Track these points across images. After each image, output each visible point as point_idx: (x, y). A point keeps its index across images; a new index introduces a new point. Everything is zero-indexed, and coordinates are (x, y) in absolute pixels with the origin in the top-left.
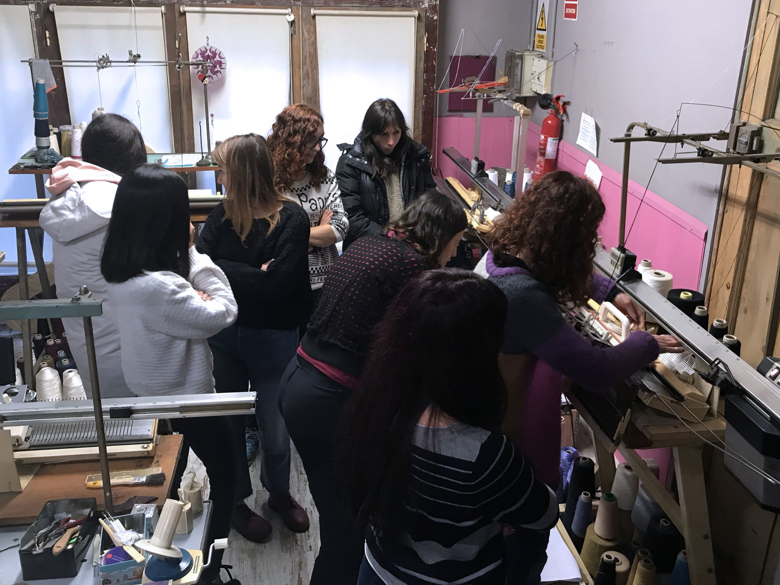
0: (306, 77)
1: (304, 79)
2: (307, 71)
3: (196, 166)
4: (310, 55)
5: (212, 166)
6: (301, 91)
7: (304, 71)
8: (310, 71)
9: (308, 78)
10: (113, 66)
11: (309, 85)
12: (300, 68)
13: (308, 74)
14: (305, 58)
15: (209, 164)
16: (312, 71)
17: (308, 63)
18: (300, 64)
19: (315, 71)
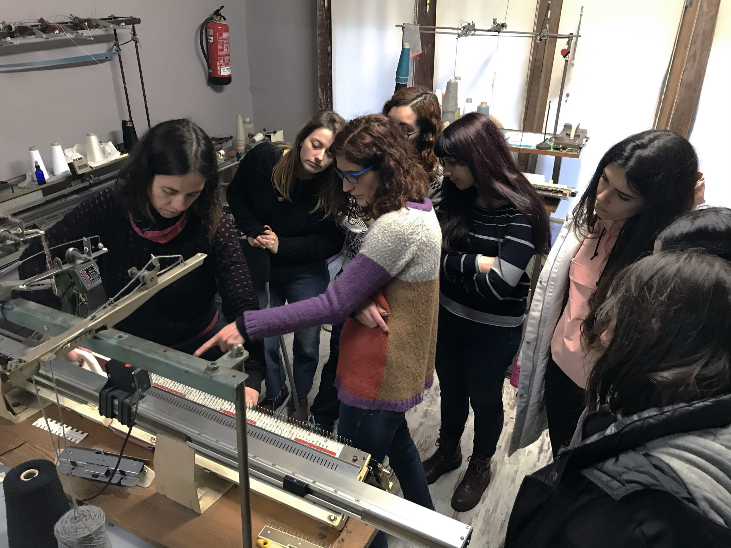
0: (692, 59)
1: (688, 62)
2: (695, 52)
3: (535, 149)
4: (704, 33)
5: (552, 150)
6: (680, 76)
7: (690, 53)
8: (698, 52)
9: (694, 60)
10: (476, 35)
11: (692, 69)
12: (686, 48)
13: (694, 56)
14: (696, 35)
15: (550, 148)
16: (701, 53)
17: (699, 43)
18: (688, 44)
19: (705, 53)
